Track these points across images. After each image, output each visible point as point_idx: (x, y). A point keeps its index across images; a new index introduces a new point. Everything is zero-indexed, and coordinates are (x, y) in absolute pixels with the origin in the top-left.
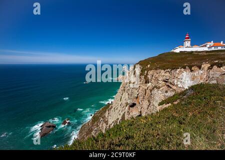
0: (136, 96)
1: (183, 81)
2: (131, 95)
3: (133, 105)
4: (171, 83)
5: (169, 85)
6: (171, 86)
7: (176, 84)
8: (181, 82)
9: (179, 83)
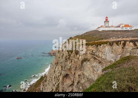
0: (69, 67)
1: (105, 54)
2: (65, 67)
3: (66, 76)
4: (97, 56)
5: (96, 57)
6: (97, 58)
7: (100, 56)
8: (104, 55)
9: (103, 55)
